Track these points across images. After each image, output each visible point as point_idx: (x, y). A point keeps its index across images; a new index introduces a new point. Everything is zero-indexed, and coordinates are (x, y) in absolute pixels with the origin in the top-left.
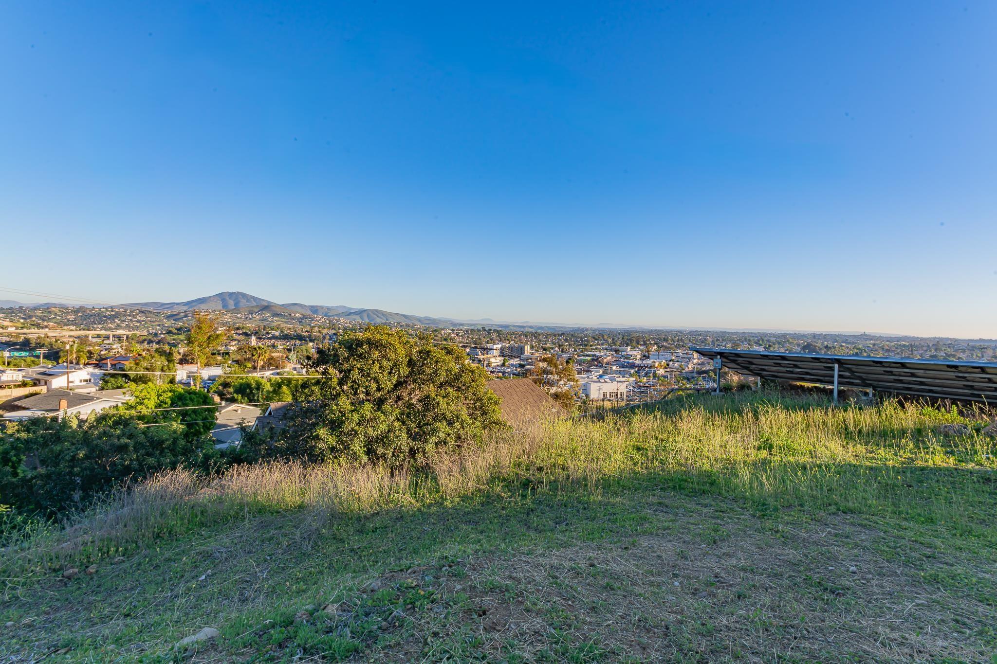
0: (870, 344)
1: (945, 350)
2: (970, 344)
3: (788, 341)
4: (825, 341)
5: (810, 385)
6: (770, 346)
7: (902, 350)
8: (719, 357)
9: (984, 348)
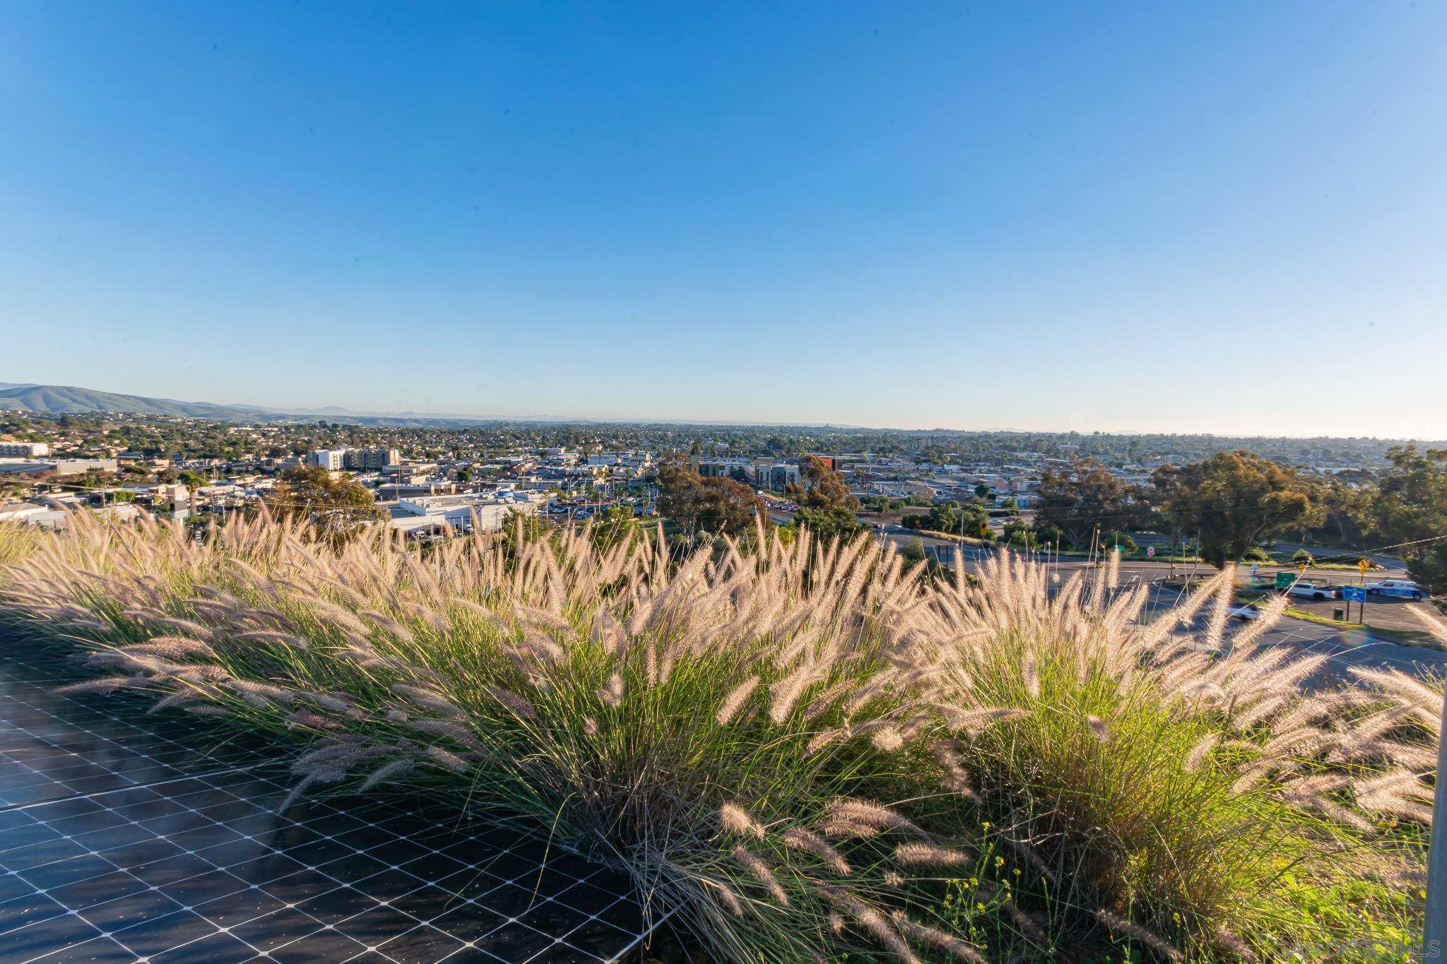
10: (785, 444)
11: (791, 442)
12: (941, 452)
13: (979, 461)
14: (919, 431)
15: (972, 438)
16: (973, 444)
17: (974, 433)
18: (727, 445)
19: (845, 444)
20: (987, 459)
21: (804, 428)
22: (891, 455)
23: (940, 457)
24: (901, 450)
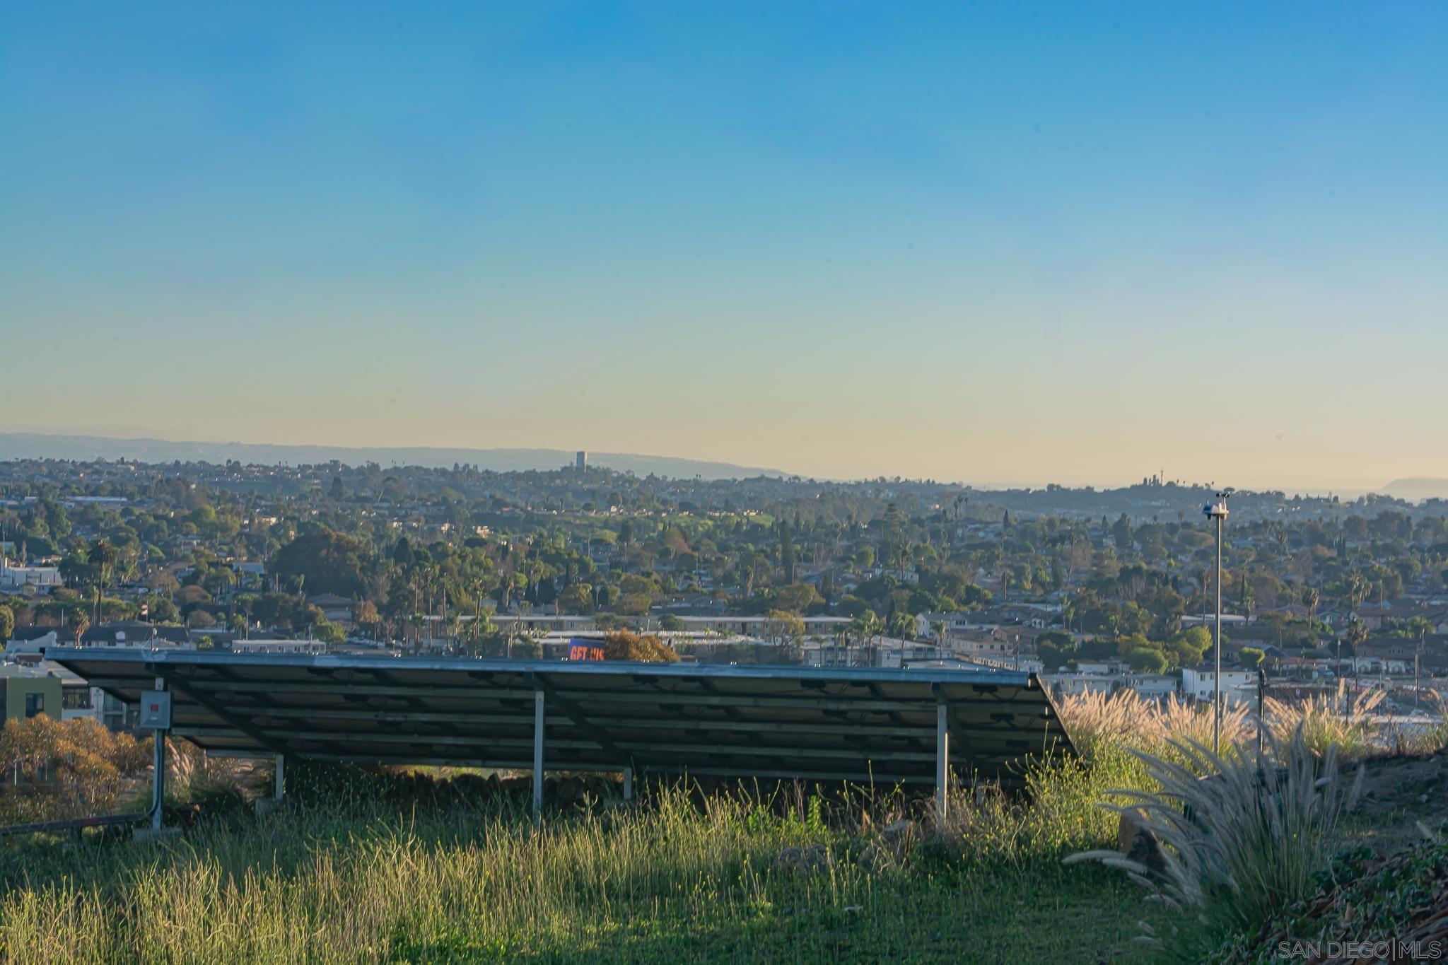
0: (606, 525)
1: (917, 551)
2: (1015, 515)
3: (197, 516)
4: (393, 515)
5: (449, 772)
6: (98, 554)
7: (747, 558)
8: (159, 682)
9: (1061, 539)
10: (371, 566)
11: (400, 550)
12: (1166, 608)
13: (1348, 650)
14: (1055, 494)
15: (1316, 536)
16: (1321, 566)
17: (1330, 503)
18: (50, 576)
19: (685, 564)
20: (1384, 643)
21: (459, 477)
22: (922, 624)
23: (1160, 634)
24: (972, 594)
